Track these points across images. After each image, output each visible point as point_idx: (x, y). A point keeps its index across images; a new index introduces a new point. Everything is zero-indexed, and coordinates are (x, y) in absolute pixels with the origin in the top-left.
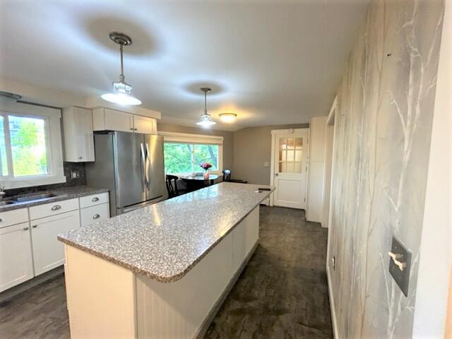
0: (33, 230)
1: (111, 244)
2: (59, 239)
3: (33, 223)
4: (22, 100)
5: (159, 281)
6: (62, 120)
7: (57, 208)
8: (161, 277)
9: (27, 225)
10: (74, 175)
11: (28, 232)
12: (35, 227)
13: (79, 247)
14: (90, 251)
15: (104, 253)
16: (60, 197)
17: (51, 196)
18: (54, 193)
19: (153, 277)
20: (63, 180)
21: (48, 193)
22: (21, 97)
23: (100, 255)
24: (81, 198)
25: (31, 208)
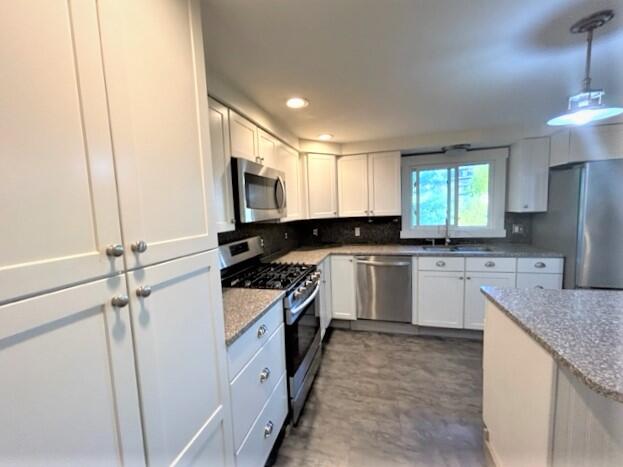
0: (467, 281)
1: (534, 315)
2: (482, 291)
3: (468, 275)
4: (472, 147)
5: (586, 383)
6: (508, 161)
7: (491, 265)
8: (590, 381)
9: (462, 275)
10: (516, 229)
11: (462, 281)
12: (469, 278)
13: (497, 305)
14: (507, 312)
15: (521, 320)
16: (495, 252)
17: (488, 250)
18: (492, 247)
19: (578, 374)
20: (502, 234)
21: (485, 246)
22: (469, 145)
23: (516, 321)
24: (520, 259)
25: (468, 259)
